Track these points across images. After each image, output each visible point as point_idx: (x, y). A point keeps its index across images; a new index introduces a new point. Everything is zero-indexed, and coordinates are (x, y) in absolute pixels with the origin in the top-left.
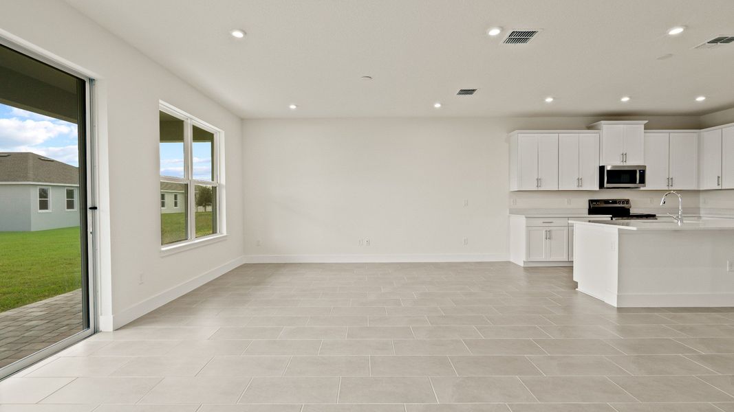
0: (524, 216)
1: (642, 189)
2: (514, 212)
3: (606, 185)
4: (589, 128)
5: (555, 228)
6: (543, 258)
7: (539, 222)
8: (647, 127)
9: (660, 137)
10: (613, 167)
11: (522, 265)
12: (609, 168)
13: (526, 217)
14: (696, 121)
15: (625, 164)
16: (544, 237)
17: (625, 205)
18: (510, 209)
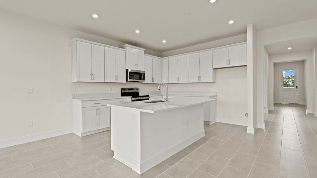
0: (80, 100)
1: (144, 82)
2: (74, 97)
3: (129, 80)
4: (121, 47)
5: (102, 107)
6: (95, 128)
7: (92, 104)
8: (145, 52)
9: (150, 58)
10: (131, 70)
11: (80, 135)
12: (130, 71)
13: (82, 101)
14: (160, 53)
15: (137, 69)
16: (95, 113)
17: (137, 91)
18: (72, 95)
